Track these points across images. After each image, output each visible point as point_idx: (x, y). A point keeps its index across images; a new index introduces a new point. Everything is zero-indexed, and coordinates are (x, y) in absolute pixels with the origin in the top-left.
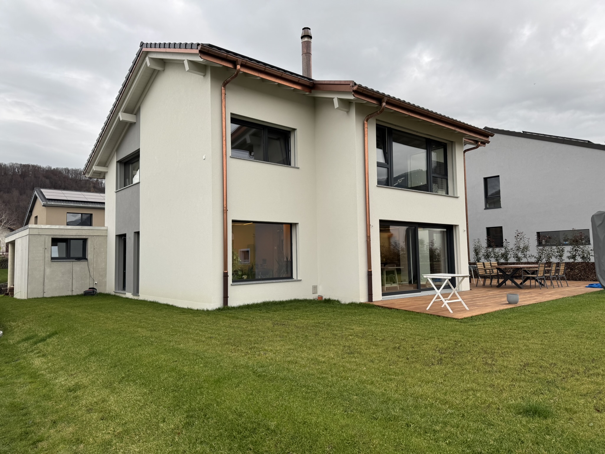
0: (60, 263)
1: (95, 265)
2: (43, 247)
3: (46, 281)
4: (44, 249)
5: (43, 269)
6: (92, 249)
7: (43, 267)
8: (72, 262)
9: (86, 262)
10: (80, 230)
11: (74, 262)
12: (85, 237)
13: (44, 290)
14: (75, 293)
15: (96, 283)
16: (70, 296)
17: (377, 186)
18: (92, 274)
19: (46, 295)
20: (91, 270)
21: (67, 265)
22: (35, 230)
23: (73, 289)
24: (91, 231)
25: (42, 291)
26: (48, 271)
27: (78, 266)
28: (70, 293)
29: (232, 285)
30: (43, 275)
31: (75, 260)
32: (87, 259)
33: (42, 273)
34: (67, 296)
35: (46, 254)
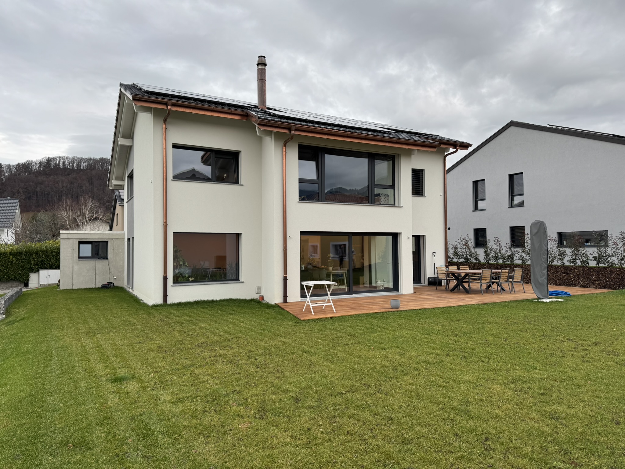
0: (85, 261)
1: (114, 263)
2: (72, 249)
3: (74, 276)
4: (72, 250)
5: (72, 266)
6: (112, 250)
7: (72, 264)
8: (95, 261)
9: (107, 261)
10: (101, 235)
11: (97, 261)
12: (105, 240)
13: (73, 283)
14: (97, 286)
15: (115, 278)
16: (94, 288)
17: (298, 202)
18: (112, 271)
19: (74, 288)
20: (111, 267)
21: (91, 264)
22: (65, 235)
23: (97, 283)
24: (110, 235)
25: (71, 284)
26: (76, 268)
27: (100, 264)
28: (93, 286)
29: (172, 286)
30: (72, 271)
31: (97, 259)
32: (108, 258)
33: (72, 269)
34: (91, 289)
35: (74, 255)
